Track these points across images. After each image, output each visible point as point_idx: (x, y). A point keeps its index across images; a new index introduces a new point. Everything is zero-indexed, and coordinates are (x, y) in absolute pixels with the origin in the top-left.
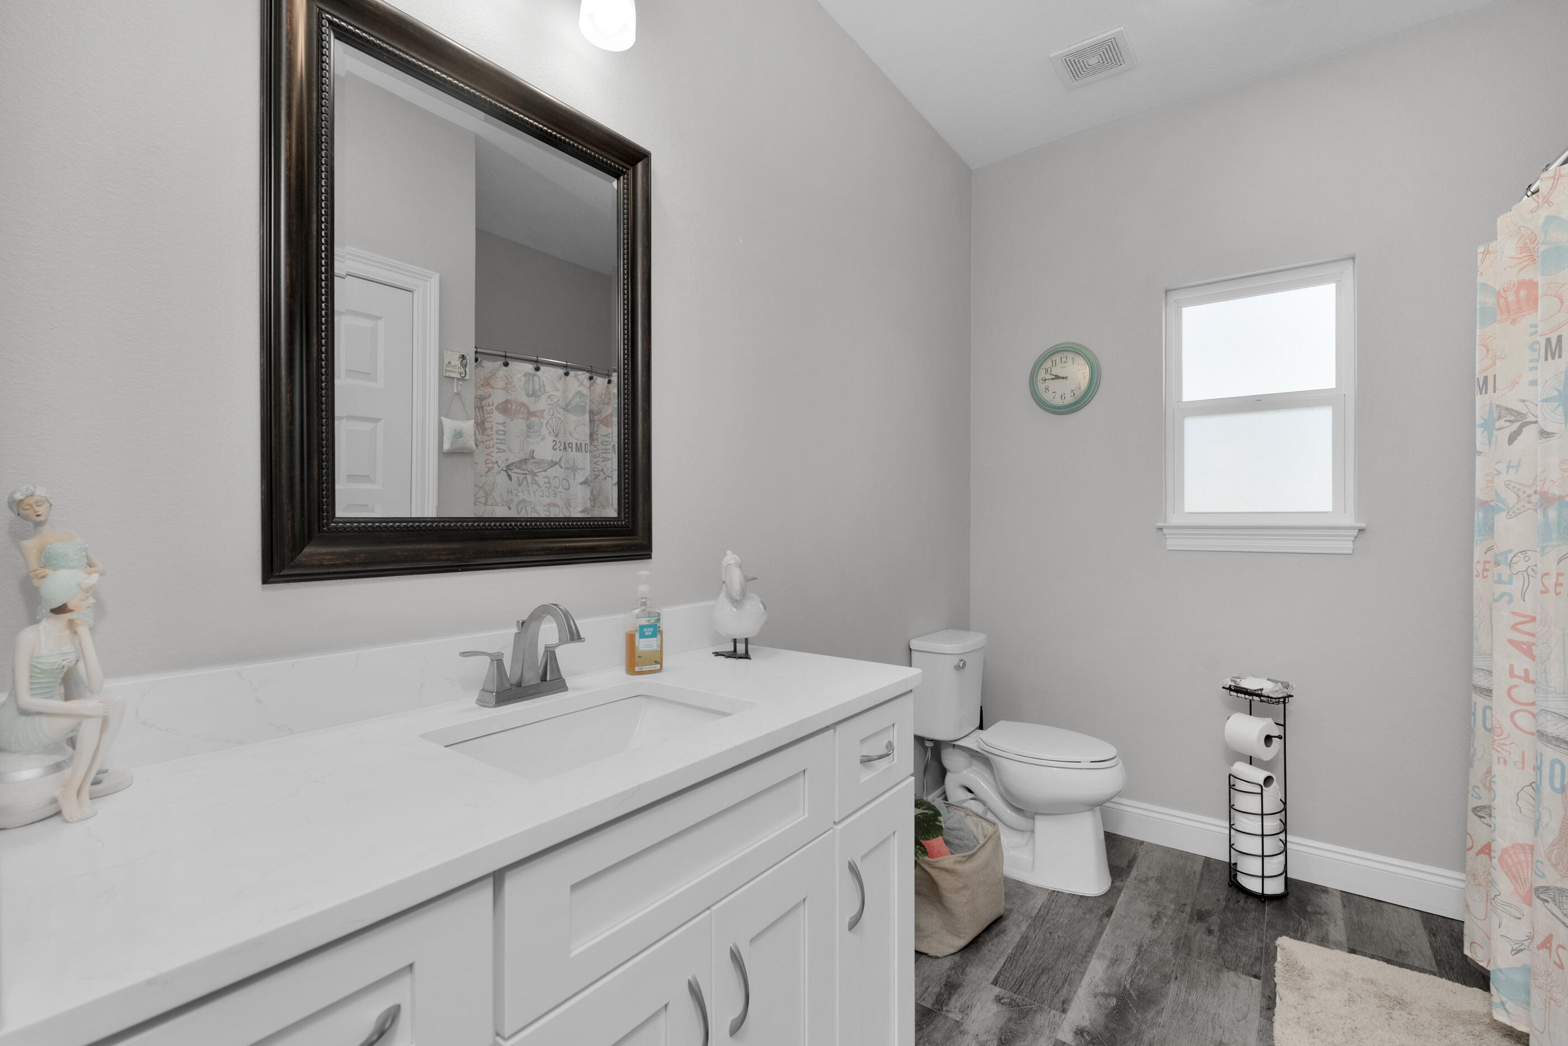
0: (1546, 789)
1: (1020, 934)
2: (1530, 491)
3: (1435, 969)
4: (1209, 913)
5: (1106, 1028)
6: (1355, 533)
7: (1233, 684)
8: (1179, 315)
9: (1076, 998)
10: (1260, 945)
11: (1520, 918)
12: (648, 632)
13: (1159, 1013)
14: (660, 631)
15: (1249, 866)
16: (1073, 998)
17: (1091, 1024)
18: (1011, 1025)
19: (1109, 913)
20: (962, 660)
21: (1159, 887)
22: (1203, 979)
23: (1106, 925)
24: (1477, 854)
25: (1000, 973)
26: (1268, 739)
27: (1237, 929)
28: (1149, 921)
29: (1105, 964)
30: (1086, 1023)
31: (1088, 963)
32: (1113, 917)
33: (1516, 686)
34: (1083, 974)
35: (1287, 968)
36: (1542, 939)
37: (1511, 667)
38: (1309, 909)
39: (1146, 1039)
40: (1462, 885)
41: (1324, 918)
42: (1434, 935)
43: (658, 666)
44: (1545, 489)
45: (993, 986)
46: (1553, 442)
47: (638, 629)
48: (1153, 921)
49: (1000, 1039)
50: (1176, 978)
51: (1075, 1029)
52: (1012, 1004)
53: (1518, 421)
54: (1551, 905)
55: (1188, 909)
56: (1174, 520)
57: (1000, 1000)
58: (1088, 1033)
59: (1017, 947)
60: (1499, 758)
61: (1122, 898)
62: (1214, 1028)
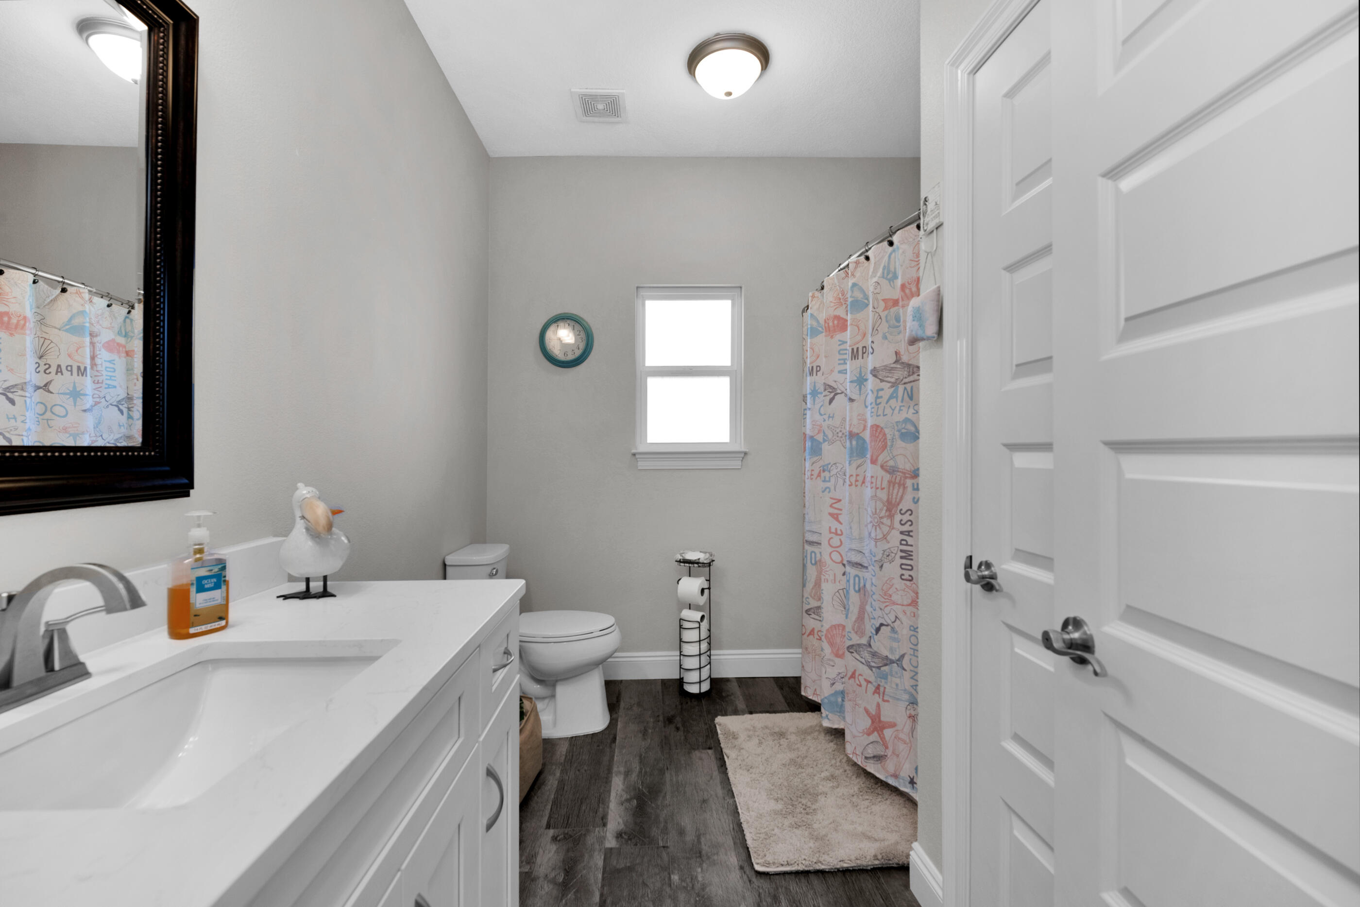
0: (852, 592)
1: (556, 780)
2: (838, 431)
3: (788, 709)
4: (673, 717)
5: (636, 823)
6: (742, 455)
7: (681, 558)
8: (644, 305)
9: (610, 812)
10: (706, 727)
11: (833, 666)
12: (208, 584)
13: (664, 797)
14: (225, 581)
15: (693, 677)
16: (608, 812)
17: (625, 825)
18: (571, 854)
19: (614, 740)
20: (494, 569)
21: (640, 710)
22: (683, 762)
23: (615, 750)
24: (808, 636)
25: (550, 817)
26: (703, 591)
27: (691, 722)
28: (640, 735)
29: (622, 777)
30: (622, 827)
31: (611, 782)
32: (617, 741)
33: (832, 538)
34: (609, 791)
35: (726, 736)
36: (850, 673)
37: (830, 527)
38: (724, 694)
39: (662, 819)
40: (800, 656)
41: (732, 697)
42: (782, 689)
43: (223, 623)
44: (851, 430)
45: (548, 830)
46: (855, 404)
47: (195, 582)
48: (643, 735)
49: (565, 869)
50: (667, 769)
51: (615, 835)
52: (567, 837)
53: (833, 392)
54: (855, 654)
55: (661, 718)
56: (641, 449)
57: (556, 839)
58: (625, 833)
59: (557, 791)
60: (825, 579)
61: (620, 725)
62: (697, 792)
